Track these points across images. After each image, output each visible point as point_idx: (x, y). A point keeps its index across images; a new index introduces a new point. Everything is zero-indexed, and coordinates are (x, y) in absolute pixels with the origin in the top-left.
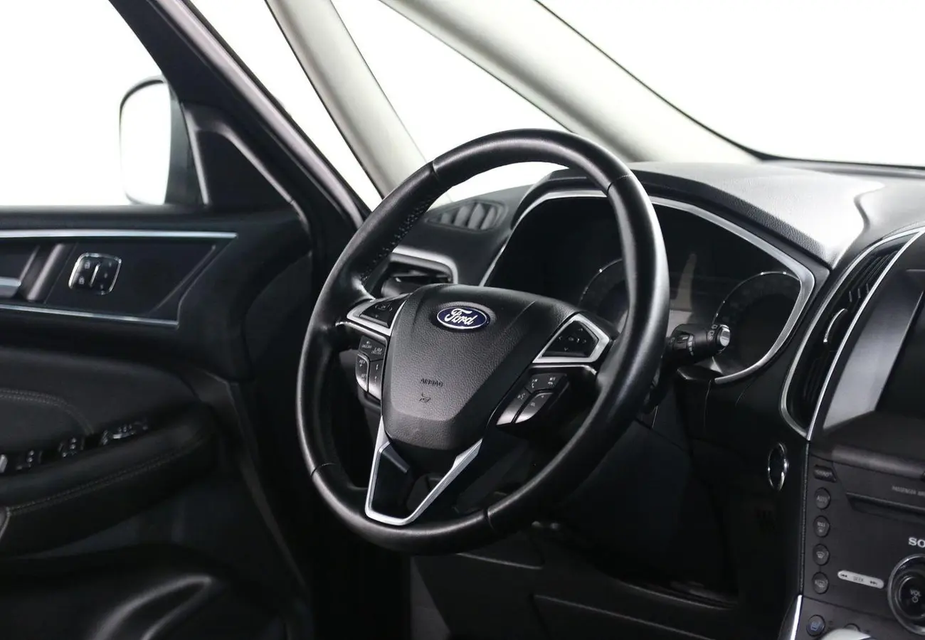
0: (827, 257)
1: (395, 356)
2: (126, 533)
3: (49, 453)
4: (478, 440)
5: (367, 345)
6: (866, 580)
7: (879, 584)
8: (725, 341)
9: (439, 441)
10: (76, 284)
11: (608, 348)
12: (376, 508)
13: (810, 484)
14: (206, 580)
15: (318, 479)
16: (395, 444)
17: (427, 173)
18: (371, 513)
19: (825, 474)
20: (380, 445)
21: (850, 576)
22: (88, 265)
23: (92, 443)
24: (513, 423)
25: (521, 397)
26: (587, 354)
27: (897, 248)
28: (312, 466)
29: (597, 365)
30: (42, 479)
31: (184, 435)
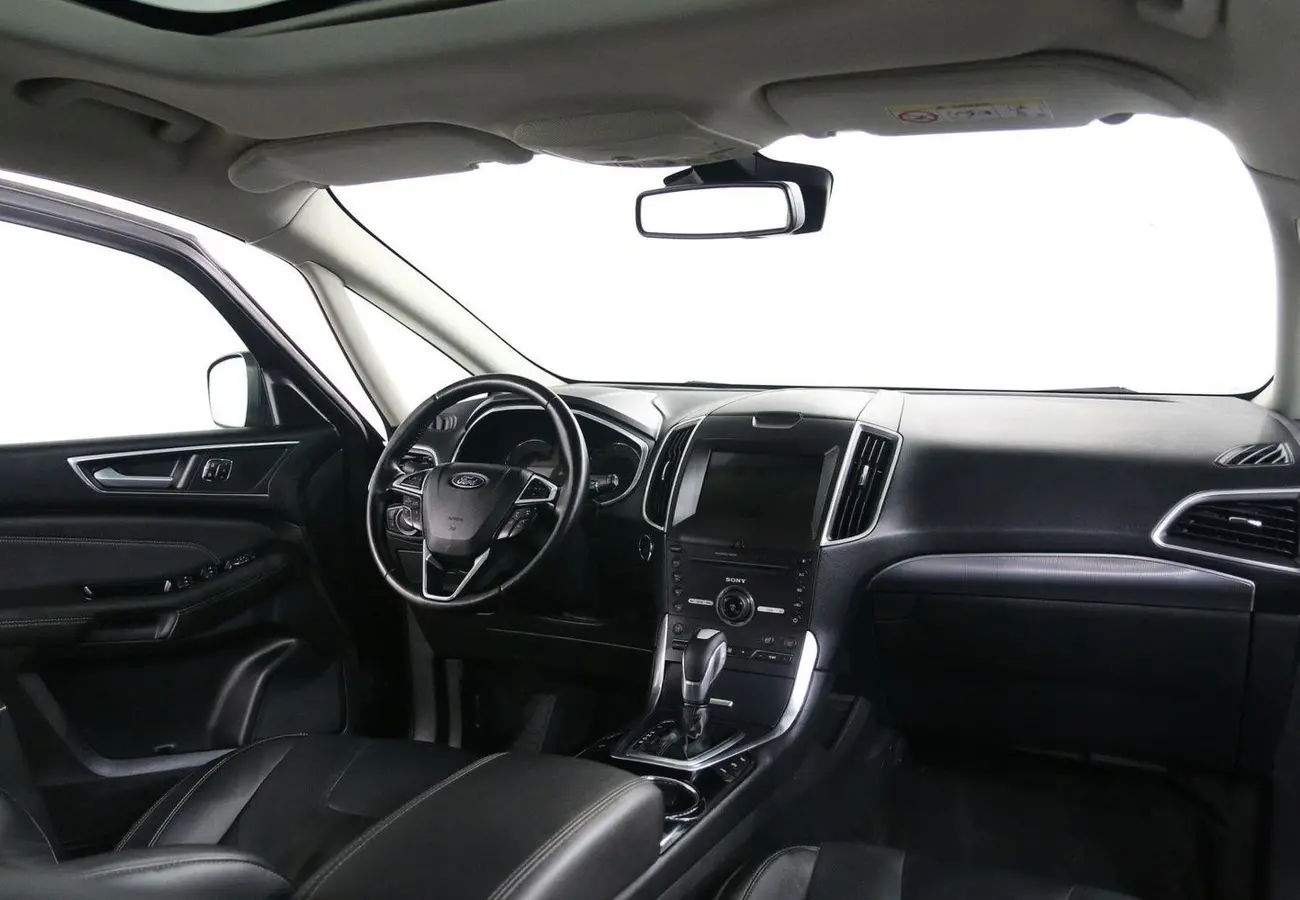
0: (652, 434)
1: (427, 504)
2: (245, 619)
3: (197, 578)
4: (486, 550)
5: (408, 500)
6: (705, 602)
7: (711, 603)
8: (616, 483)
9: (464, 552)
10: (207, 477)
11: (558, 492)
12: (429, 592)
13: (669, 555)
14: (293, 641)
15: (390, 579)
16: (435, 555)
17: (432, 401)
18: (426, 595)
19: (677, 549)
20: (426, 557)
21: (694, 601)
22: (213, 466)
23: (221, 570)
24: (507, 539)
25: (511, 522)
26: (547, 497)
27: (692, 427)
28: (384, 572)
29: (554, 501)
30: (195, 593)
31: (276, 560)
